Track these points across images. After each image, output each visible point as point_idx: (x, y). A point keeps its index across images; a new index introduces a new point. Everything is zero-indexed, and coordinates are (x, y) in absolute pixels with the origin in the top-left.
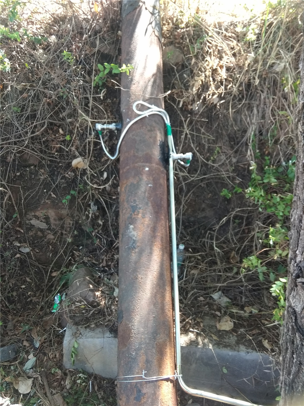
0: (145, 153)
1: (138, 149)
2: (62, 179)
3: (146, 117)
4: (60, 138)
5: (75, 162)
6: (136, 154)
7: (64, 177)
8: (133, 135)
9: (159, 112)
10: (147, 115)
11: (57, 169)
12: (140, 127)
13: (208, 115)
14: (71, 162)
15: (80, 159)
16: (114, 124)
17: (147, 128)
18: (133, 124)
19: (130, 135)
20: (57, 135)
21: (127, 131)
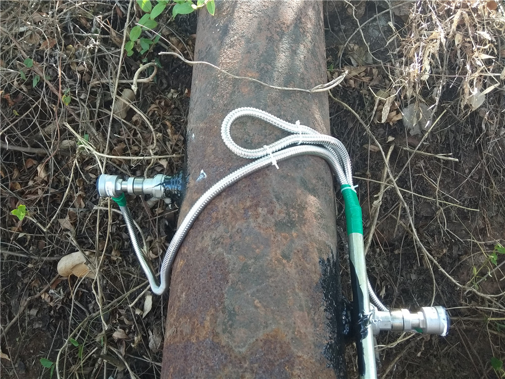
0: (261, 335)
1: (232, 315)
2: (30, 307)
3: (269, 166)
4: (36, 193)
5: (65, 264)
6: (224, 339)
7: (36, 303)
8: (216, 242)
9: (320, 145)
10: (273, 160)
11: (23, 276)
12: (246, 210)
13: (447, 138)
14: (55, 263)
15: (77, 257)
16: (159, 178)
17: (272, 213)
18: (219, 195)
19: (206, 240)
20: (31, 183)
21: (197, 219)
